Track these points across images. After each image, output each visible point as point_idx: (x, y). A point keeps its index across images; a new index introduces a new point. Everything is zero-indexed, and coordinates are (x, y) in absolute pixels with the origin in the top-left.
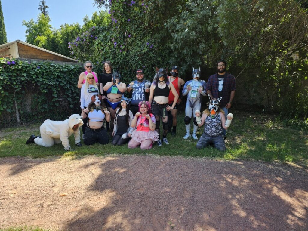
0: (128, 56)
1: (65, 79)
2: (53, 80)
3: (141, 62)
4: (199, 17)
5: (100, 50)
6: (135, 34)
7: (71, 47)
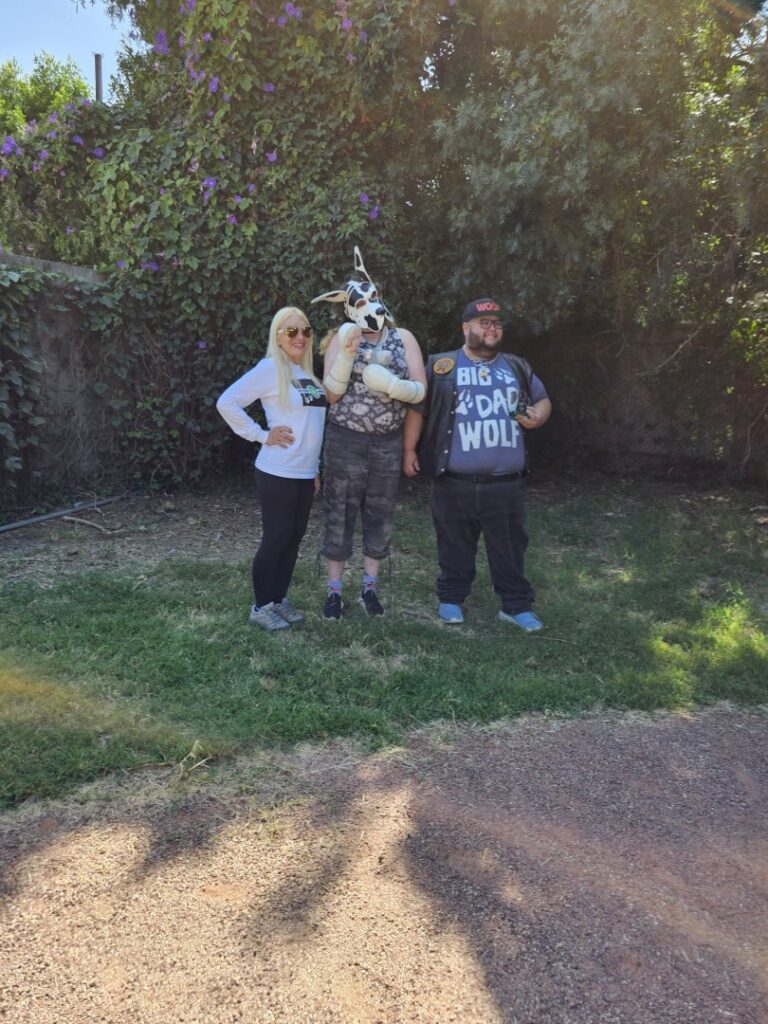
0: (264, 244)
3: (334, 274)
4: (591, 108)
5: (127, 211)
6: (295, 154)
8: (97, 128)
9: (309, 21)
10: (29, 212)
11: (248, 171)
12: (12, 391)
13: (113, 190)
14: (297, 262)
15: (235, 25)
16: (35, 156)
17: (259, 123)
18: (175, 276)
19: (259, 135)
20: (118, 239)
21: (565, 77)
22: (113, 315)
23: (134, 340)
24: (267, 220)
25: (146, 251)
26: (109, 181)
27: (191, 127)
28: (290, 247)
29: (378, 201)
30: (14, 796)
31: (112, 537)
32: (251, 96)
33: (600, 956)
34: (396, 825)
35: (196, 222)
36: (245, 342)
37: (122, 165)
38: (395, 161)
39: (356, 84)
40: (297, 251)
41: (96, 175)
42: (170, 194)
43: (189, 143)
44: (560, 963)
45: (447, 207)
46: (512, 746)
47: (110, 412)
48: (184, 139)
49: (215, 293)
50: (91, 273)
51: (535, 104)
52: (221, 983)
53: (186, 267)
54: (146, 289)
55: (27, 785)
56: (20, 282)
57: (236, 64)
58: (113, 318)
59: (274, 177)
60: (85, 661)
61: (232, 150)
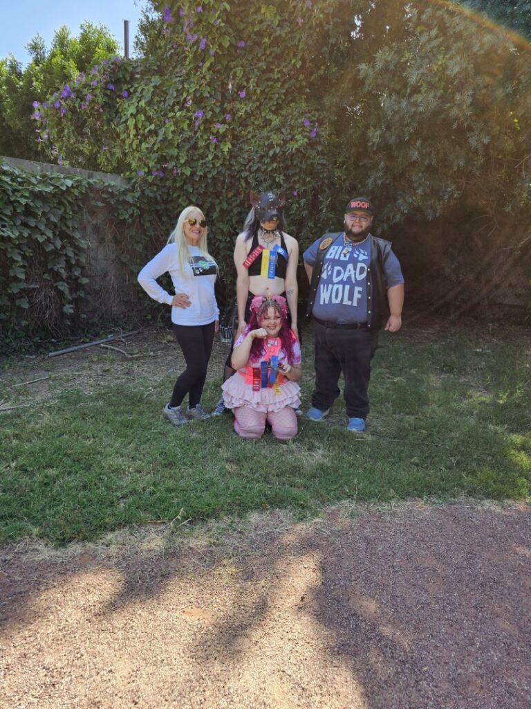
0: (235, 157)
1: (48, 219)
2: (12, 223)
3: (284, 178)
4: (477, 51)
5: (143, 134)
7: (41, 117)
8: (124, 77)
10: (79, 138)
11: (226, 105)
12: (68, 261)
13: (134, 121)
14: (258, 170)
16: (83, 99)
17: (234, 70)
18: (175, 180)
19: (233, 79)
20: (137, 155)
21: (458, 29)
22: (134, 208)
23: (147, 224)
24: (239, 140)
25: (155, 163)
26: (132, 115)
27: (187, 74)
28: (254, 159)
29: (317, 124)
30: (64, 539)
31: (131, 360)
32: (229, 51)
33: (454, 679)
34: (314, 574)
35: (189, 142)
36: (222, 227)
37: (140, 103)
38: (329, 95)
39: (303, 40)
41: (123, 111)
42: (172, 123)
43: (186, 86)
44: (425, 682)
45: (367, 127)
46: (398, 522)
47: (131, 274)
48: (182, 83)
49: (202, 192)
50: (119, 179)
51: (435, 50)
52: (193, 677)
53: (183, 174)
54: (155, 190)
55: (73, 531)
56: (72, 186)
57: (219, 28)
58: (133, 210)
59: (243, 109)
60: (112, 447)
61: (215, 90)
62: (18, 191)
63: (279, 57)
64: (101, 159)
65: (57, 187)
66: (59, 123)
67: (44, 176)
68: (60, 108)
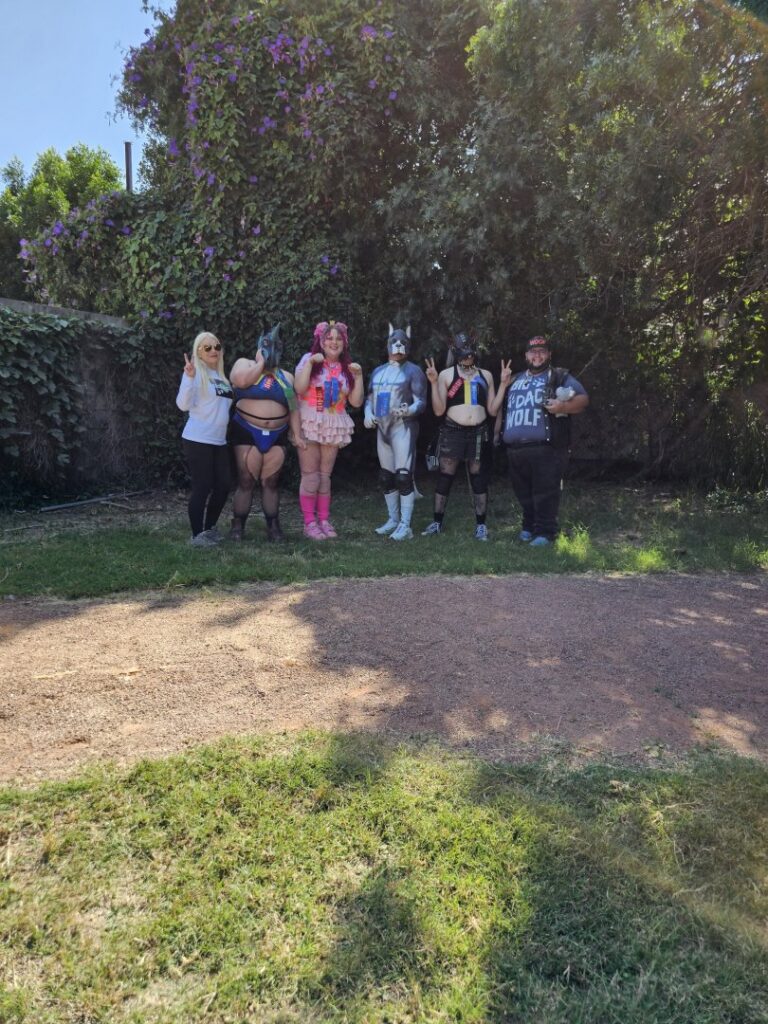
0: (251, 296)
3: (303, 315)
5: (148, 273)
6: (274, 227)
7: (29, 256)
8: (125, 212)
9: (282, 130)
10: (74, 278)
11: (239, 241)
12: (63, 406)
13: (137, 260)
14: (276, 308)
15: (226, 136)
16: (78, 236)
17: (247, 205)
18: (184, 321)
19: (246, 214)
20: (141, 295)
22: (137, 352)
23: (153, 370)
24: (253, 278)
25: (162, 303)
26: (134, 252)
27: (196, 209)
28: (271, 297)
29: (338, 261)
31: (137, 511)
32: (240, 187)
35: (199, 280)
37: (144, 240)
38: (350, 231)
39: (318, 175)
40: (277, 300)
41: (124, 248)
42: (180, 260)
43: (195, 222)
45: (391, 263)
47: (136, 426)
48: (191, 218)
50: (120, 321)
53: (192, 314)
54: (162, 332)
56: (68, 327)
57: (228, 164)
58: (137, 354)
59: (258, 246)
61: (226, 226)
62: (9, 331)
63: (295, 193)
64: (99, 301)
65: (51, 328)
66: (50, 262)
67: (36, 316)
68: (51, 246)
